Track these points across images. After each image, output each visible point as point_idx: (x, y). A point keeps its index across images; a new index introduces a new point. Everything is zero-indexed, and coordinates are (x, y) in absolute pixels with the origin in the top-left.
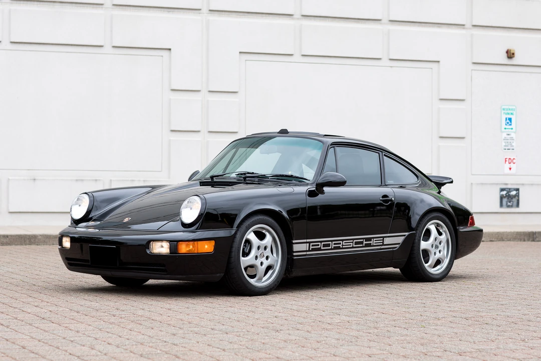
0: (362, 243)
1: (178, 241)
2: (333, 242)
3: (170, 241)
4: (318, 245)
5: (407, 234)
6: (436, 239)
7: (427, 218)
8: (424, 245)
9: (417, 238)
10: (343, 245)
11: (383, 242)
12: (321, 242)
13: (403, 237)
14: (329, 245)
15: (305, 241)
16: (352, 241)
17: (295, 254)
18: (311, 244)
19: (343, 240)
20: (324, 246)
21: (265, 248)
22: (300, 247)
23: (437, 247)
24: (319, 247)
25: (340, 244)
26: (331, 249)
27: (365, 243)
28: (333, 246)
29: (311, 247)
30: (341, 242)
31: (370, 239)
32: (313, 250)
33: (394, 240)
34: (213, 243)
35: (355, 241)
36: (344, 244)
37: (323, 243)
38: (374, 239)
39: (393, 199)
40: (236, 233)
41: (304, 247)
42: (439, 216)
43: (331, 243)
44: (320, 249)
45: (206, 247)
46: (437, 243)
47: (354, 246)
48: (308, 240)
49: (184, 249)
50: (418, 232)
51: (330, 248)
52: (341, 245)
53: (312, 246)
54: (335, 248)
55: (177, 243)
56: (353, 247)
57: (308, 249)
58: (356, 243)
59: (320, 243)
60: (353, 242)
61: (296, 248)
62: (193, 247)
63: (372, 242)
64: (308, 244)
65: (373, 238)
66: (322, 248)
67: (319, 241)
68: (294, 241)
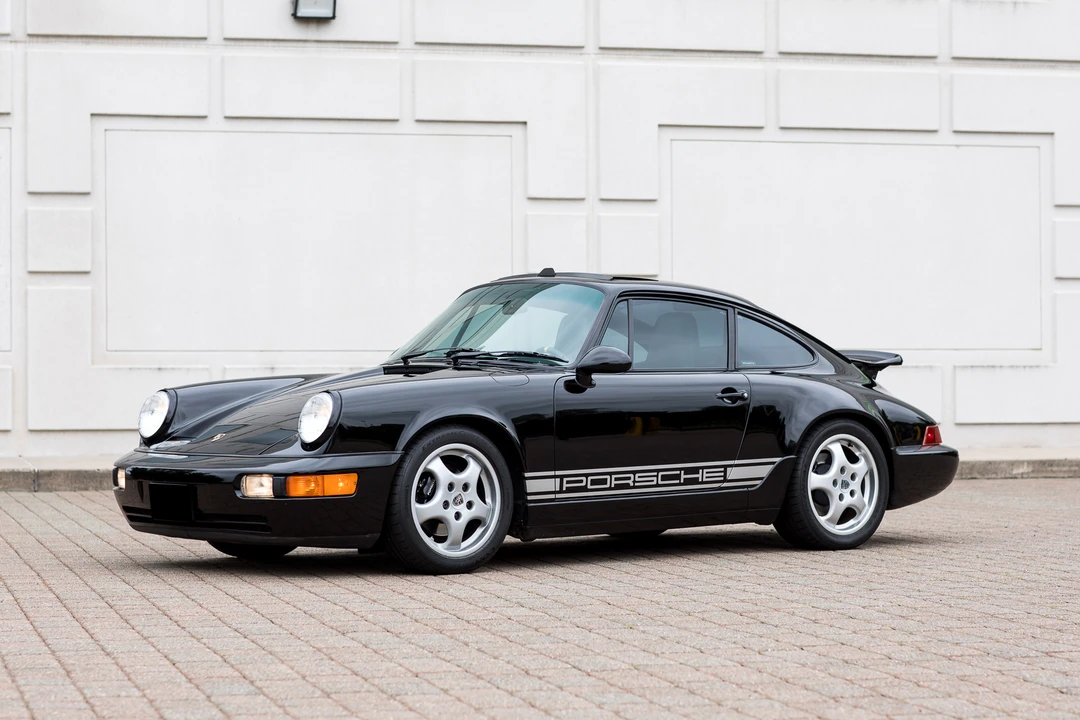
0: (678, 477)
1: (287, 475)
2: (614, 477)
3: (274, 475)
4: (581, 481)
5: (778, 460)
6: (842, 470)
7: (823, 430)
8: (815, 481)
9: (800, 467)
10: (634, 482)
11: (725, 476)
12: (587, 475)
13: (771, 467)
14: (604, 482)
15: (552, 473)
16: (655, 474)
17: (529, 498)
18: (565, 480)
19: (634, 473)
20: (594, 482)
21: (466, 487)
22: (541, 485)
23: (845, 485)
24: (584, 484)
25: (629, 478)
26: (610, 489)
27: (683, 477)
28: (614, 482)
29: (565, 485)
30: (632, 476)
31: (695, 470)
32: (569, 490)
33: (750, 472)
34: (354, 477)
35: (661, 474)
36: (637, 479)
37: (590, 478)
38: (705, 471)
39: (746, 395)
40: (402, 460)
41: (550, 485)
42: (849, 427)
43: (608, 477)
44: (585, 489)
45: (341, 484)
46: (846, 477)
47: (660, 482)
48: (558, 473)
49: (300, 488)
50: (803, 456)
51: (608, 486)
52: (631, 482)
53: (568, 482)
54: (618, 487)
55: (285, 479)
56: (658, 485)
57: (558, 489)
58: (664, 478)
59: (584, 479)
60: (657, 476)
61: (532, 486)
62: (317, 485)
63: (700, 476)
64: (558, 480)
65: (703, 468)
66: (589, 487)
67: (584, 475)
68: (527, 475)
